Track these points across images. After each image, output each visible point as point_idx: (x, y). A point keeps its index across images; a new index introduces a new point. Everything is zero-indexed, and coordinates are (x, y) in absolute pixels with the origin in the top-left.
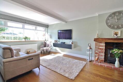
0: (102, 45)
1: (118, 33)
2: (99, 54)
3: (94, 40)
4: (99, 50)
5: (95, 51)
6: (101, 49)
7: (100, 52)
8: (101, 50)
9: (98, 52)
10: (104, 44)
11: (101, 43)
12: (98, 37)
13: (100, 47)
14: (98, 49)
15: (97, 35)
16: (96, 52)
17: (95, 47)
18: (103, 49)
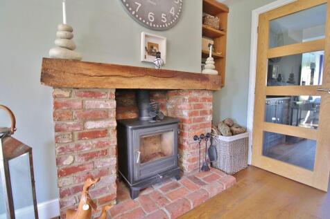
0: (102, 106)
1: (157, 46)
2: (89, 167)
3: (45, 77)
4: (83, 143)
5: (58, 162)
6: (94, 134)
7: (90, 156)
8: (95, 141)
9: (79, 161)
10: (108, 103)
11: (94, 94)
12: (74, 54)
13: (91, 125)
14: (81, 136)
15: (61, 33)
16: (68, 161)
17: (57, 130)
18: (104, 132)
